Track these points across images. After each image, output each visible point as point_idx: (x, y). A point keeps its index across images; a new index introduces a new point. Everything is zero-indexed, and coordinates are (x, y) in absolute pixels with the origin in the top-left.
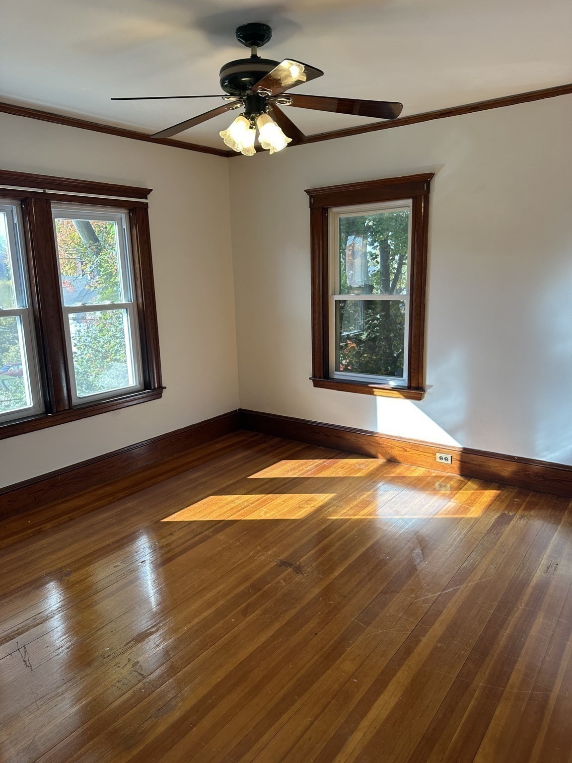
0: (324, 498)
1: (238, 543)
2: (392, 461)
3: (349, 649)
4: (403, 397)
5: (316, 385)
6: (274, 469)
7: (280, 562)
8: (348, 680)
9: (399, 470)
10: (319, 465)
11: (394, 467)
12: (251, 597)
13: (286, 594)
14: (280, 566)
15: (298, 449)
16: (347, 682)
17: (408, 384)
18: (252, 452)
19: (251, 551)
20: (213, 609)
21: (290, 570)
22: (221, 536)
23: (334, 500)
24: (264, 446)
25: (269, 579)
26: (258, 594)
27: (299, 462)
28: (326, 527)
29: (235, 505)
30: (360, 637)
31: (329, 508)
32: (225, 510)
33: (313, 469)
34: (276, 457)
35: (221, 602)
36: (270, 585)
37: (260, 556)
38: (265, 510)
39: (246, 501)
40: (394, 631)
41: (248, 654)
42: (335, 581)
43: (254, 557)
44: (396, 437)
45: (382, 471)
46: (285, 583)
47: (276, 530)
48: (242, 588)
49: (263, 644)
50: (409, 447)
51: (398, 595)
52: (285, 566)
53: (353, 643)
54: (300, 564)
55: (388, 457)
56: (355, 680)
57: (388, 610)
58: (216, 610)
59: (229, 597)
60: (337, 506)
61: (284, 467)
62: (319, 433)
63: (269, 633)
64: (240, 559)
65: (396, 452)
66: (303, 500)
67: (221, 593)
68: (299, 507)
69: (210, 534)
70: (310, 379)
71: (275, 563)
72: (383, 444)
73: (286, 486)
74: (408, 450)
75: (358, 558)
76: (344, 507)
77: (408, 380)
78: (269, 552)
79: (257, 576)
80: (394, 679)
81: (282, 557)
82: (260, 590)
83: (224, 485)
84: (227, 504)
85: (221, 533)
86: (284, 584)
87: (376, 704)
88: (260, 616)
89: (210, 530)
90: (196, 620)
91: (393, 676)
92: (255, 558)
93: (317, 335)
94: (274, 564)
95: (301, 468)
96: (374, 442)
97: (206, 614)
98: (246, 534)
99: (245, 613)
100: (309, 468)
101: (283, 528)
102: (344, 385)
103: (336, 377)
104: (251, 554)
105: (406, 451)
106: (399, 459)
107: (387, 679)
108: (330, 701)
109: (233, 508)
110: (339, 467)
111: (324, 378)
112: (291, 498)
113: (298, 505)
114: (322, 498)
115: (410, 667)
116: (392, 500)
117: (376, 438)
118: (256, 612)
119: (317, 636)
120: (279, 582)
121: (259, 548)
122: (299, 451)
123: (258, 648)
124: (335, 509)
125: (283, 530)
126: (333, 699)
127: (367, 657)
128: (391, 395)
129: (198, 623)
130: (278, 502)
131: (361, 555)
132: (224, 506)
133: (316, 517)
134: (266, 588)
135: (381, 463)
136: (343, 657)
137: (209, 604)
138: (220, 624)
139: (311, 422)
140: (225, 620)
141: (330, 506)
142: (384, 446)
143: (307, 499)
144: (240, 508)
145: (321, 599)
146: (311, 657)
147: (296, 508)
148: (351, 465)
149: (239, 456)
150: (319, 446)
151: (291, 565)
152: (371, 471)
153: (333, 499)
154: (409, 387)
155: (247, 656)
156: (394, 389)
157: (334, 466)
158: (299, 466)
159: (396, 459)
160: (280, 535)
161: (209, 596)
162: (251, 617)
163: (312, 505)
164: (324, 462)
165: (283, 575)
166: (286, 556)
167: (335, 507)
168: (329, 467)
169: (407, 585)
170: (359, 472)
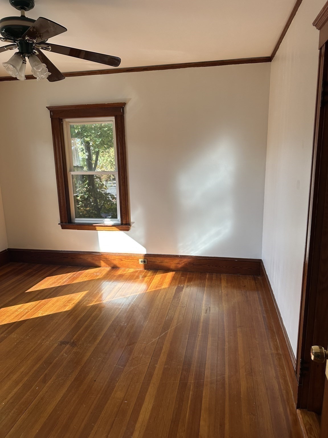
0: (79, 297)
1: (28, 337)
2: (115, 268)
3: (117, 384)
4: (119, 230)
5: (63, 228)
6: (41, 285)
7: (61, 342)
8: (122, 403)
9: (120, 272)
10: (71, 278)
11: (116, 271)
12: (46, 369)
13: (69, 361)
14: (61, 345)
15: (54, 269)
16: (121, 405)
17: (121, 222)
18: (22, 276)
19: (38, 340)
20: (21, 385)
21: (68, 346)
22: (14, 335)
23: (86, 297)
24: (30, 271)
25: (56, 355)
26: (51, 366)
27: (57, 277)
28: (84, 315)
29: (18, 313)
30: (122, 375)
31: (84, 303)
32: (13, 317)
33: (68, 280)
34: (40, 277)
35: (26, 379)
36: (57, 358)
37: (46, 342)
38: (41, 312)
39: (26, 309)
40: (140, 366)
41: (54, 407)
42: (98, 346)
43: (42, 343)
44: (116, 253)
45: (110, 274)
46: (67, 355)
47: (52, 323)
48: (38, 366)
49: (62, 398)
50: (124, 258)
51: (137, 344)
52: (64, 344)
53: (119, 380)
54: (74, 341)
55: (112, 265)
56: (125, 402)
57: (134, 355)
58: (23, 384)
59: (30, 374)
60: (89, 301)
61: (48, 282)
62: (67, 258)
63: (64, 390)
64: (32, 348)
65: (116, 262)
66: (66, 301)
67: (23, 372)
68: (64, 306)
69: (6, 336)
70: (59, 224)
71: (57, 344)
72: (109, 258)
73: (51, 294)
74: (123, 260)
75: (109, 328)
76: (93, 300)
77: (121, 220)
78: (51, 338)
79: (47, 355)
80: (148, 393)
81: (60, 339)
82: (51, 363)
83: (7, 301)
84: (13, 313)
85: (13, 333)
86: (66, 355)
87: (141, 412)
88: (56, 380)
89: (4, 333)
90: (10, 396)
91: (146, 392)
92: (42, 344)
93: (62, 196)
94: (56, 345)
95: (59, 281)
96: (103, 258)
97: (16, 390)
98: (32, 330)
99: (44, 381)
100: (65, 280)
101: (57, 321)
102: (82, 226)
103: (76, 222)
104: (39, 342)
105: (122, 260)
106: (118, 265)
107: (144, 395)
108: (115, 420)
109: (17, 315)
110: (84, 276)
111: (68, 223)
112: (57, 301)
113: (63, 305)
114: (78, 297)
115: (154, 384)
116: (120, 290)
117: (104, 255)
118: (52, 378)
119: (96, 382)
120: (63, 355)
121: (43, 337)
122: (55, 271)
123: (60, 401)
124: (88, 302)
125: (57, 322)
126: (115, 418)
127: (129, 386)
128: (111, 229)
129: (12, 397)
130: (49, 305)
131: (110, 326)
132: (11, 315)
133: (77, 310)
134: (55, 361)
135: (108, 270)
136: (115, 390)
137: (17, 383)
138: (28, 393)
139: (61, 251)
140: (31, 390)
141: (84, 301)
142: (109, 259)
143: (68, 300)
144: (23, 314)
145: (92, 359)
146: (95, 396)
147: (62, 307)
148: (91, 274)
149: (14, 280)
150: (68, 265)
151: (68, 343)
152: (104, 275)
153: (85, 297)
154: (122, 224)
155: (54, 408)
156: (113, 226)
157: (80, 276)
158: (57, 280)
159: (117, 266)
160: (56, 325)
161: (15, 377)
162: (49, 382)
163: (72, 303)
164: (73, 275)
165: (64, 350)
166: (63, 338)
167: (87, 301)
168: (78, 277)
169: (140, 337)
170: (97, 277)
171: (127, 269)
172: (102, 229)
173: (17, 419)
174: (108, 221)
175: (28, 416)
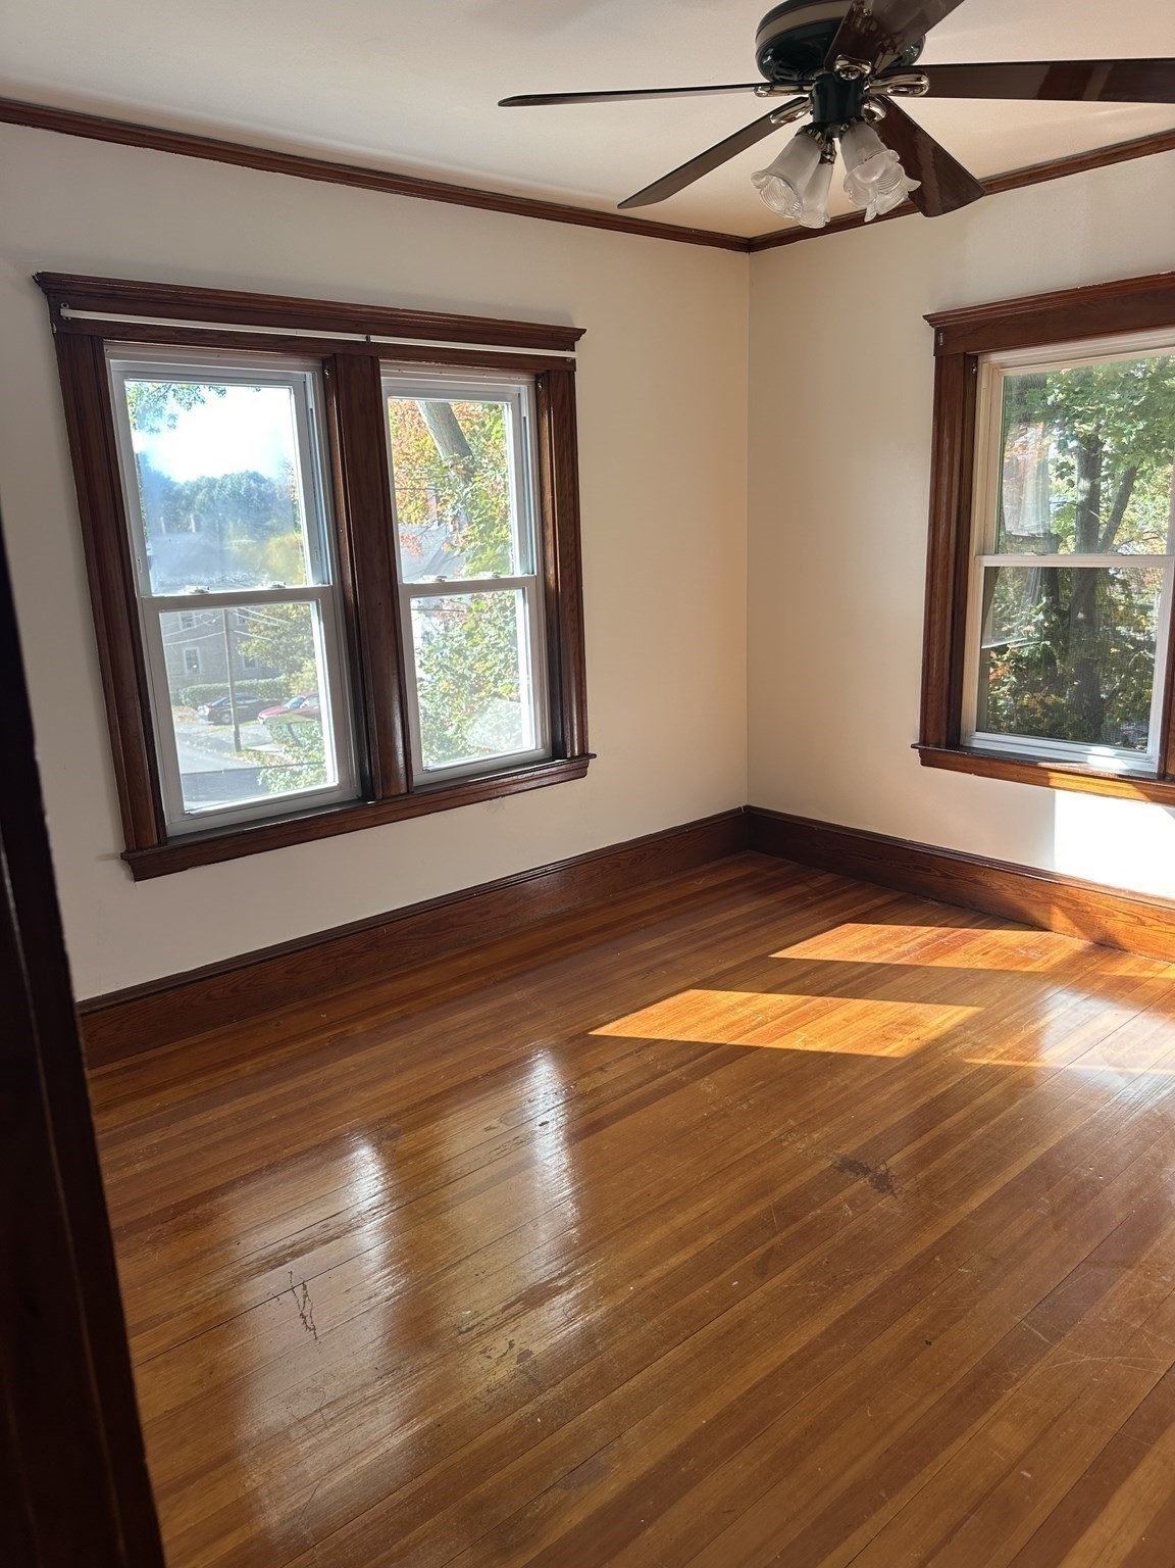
0: (943, 1022)
1: (745, 1106)
2: (1107, 946)
3: (1010, 1392)
4: (1145, 798)
5: (928, 760)
6: (824, 944)
7: (842, 1160)
8: (1009, 1472)
9: (1125, 968)
10: (928, 944)
11: (1111, 960)
12: (776, 1234)
13: (855, 1237)
14: (841, 1169)
15: (878, 901)
16: (1005, 1476)
17: (1160, 768)
18: (773, 901)
19: (774, 1127)
20: (690, 1252)
21: (863, 1182)
22: (706, 1086)
23: (967, 1028)
24: (799, 889)
25: (815, 1198)
26: (792, 1229)
27: (882, 931)
28: (947, 1091)
29: (735, 1018)
30: (1035, 1367)
31: (955, 1046)
32: (716, 1027)
33: (915, 950)
34: (827, 917)
35: (710, 1239)
36: (819, 1211)
37: (795, 1142)
38: (805, 1035)
39: (760, 1011)
40: (1121, 1361)
41: (772, 1369)
42: (971, 1221)
43: (782, 1141)
44: (1120, 890)
45: (1082, 967)
46: (853, 1211)
47: (829, 1084)
48: (755, 1210)
49: (803, 1350)
50: (1152, 914)
51: (1130, 1272)
52: (853, 1171)
53: (1018, 1380)
54: (888, 1170)
55: (1097, 934)
56: (1025, 1473)
57: (1105, 1308)
58: (698, 1254)
59: (728, 1227)
60: (974, 1044)
61: (846, 942)
62: (929, 870)
63: (815, 1328)
64: (749, 1145)
65: (1116, 926)
66: (892, 1023)
67: (707, 1215)
68: (883, 1036)
69: (684, 1078)
70: (913, 747)
71: (830, 1163)
72: (1087, 905)
73: (849, 985)
74: (1150, 922)
75: (1028, 1170)
76: (990, 1047)
77: (1160, 758)
78: (815, 1136)
79: (789, 1187)
80: (1126, 1487)
81: (845, 1150)
82: (796, 1219)
83: (712, 970)
84: (719, 1014)
85: (706, 1079)
86: (850, 1213)
87: (1082, 1544)
88: (797, 1281)
89: (683, 1069)
90: (656, 1272)
91: (1123, 1478)
92: (785, 1144)
93: (936, 648)
94: (826, 1164)
95: (885, 947)
96: (1063, 899)
97: (674, 1261)
98: (761, 1087)
99: (762, 1270)
100: (905, 948)
101: (847, 1082)
102: (997, 764)
103: (976, 744)
104: (775, 1133)
105: (1143, 924)
106: (1123, 940)
107: (1107, 1483)
108: (966, 1518)
109: (732, 1024)
110: (976, 950)
111: (947, 747)
112: (864, 1014)
113: (880, 1032)
114: (940, 1019)
115: (1165, 1462)
116: (1109, 1040)
117: (1071, 890)
118: (787, 1272)
119: (929, 1348)
120: (839, 1208)
121: (792, 1123)
122: (880, 907)
123: (792, 1358)
124: (969, 1050)
125: (845, 1088)
126: (973, 1510)
127: (1055, 1420)
128: (1114, 792)
129: (657, 1281)
130: (834, 1019)
131: (1033, 1165)
132: (712, 1018)
133: (924, 1065)
134: (809, 1217)
135: (1079, 949)
136: (994, 1409)
137: (683, 1240)
138: (705, 1289)
139: (911, 843)
140: (717, 1280)
141: (956, 1040)
142: (1089, 909)
143: (901, 1020)
144: (747, 1027)
145: (938, 1259)
146: (916, 1399)
147: (875, 1039)
148: (1006, 948)
149: (745, 909)
150: (927, 898)
151: (866, 1171)
152: (1055, 966)
153: (964, 1026)
154: (1162, 776)
155: (768, 1372)
156: (1122, 778)
157: (964, 947)
158: (880, 942)
159: (1116, 942)
160: (840, 1097)
161: (681, 1220)
162: (776, 1281)
163: (913, 1036)
164: (940, 936)
165: (847, 1193)
166: (855, 1147)
167: (969, 1045)
168: (954, 948)
169: (1151, 1250)
170: (1025, 966)
171: (1160, 964)
172: (1073, 785)
173: (655, 1355)
174: (1104, 759)
175: (690, 1360)
